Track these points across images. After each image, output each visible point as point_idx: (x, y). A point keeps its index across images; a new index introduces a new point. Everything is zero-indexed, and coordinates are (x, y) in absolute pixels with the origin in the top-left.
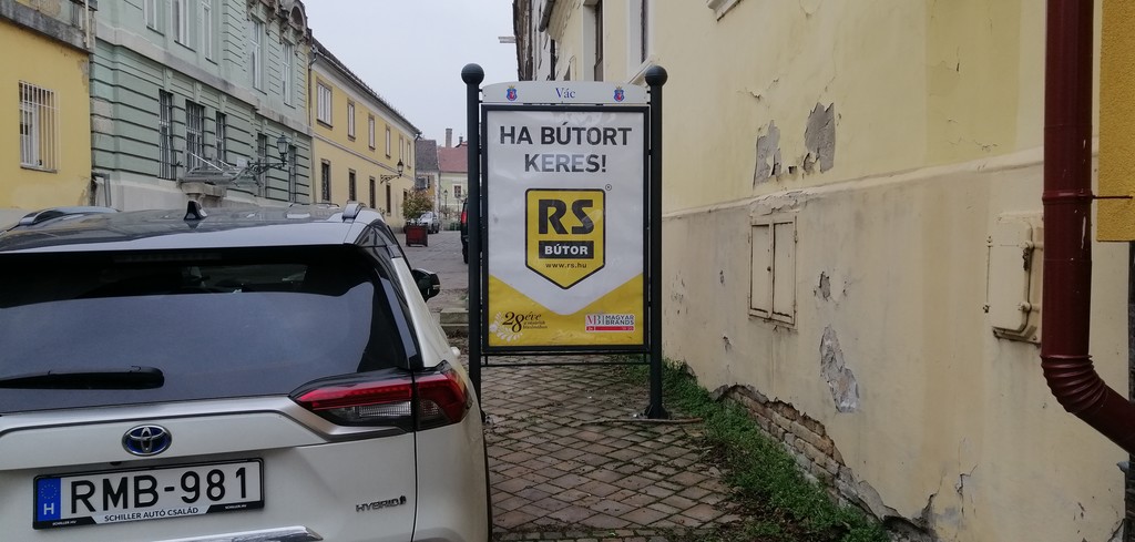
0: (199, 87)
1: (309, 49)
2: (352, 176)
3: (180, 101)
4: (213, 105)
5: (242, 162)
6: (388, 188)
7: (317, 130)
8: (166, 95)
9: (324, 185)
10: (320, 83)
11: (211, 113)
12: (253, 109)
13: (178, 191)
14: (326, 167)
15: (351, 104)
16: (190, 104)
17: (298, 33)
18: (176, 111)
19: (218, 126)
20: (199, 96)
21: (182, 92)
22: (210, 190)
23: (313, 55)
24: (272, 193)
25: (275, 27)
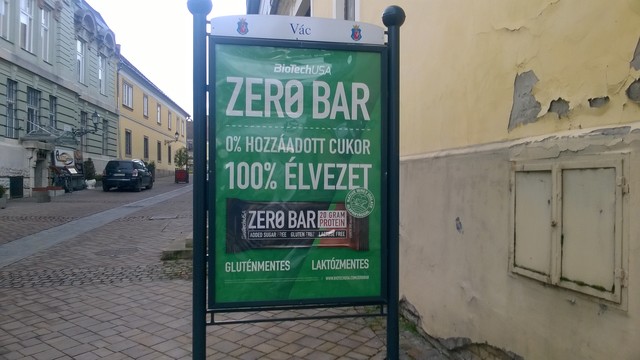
0: (37, 78)
1: (117, 61)
2: (146, 140)
3: (22, 87)
4: (47, 91)
5: (68, 128)
6: (169, 148)
7: (122, 111)
8: (12, 83)
9: (127, 145)
10: (125, 82)
11: (45, 96)
12: (77, 95)
13: (20, 146)
14: (128, 134)
15: (145, 96)
16: (30, 89)
17: (110, 50)
18: (19, 93)
19: (51, 105)
20: (36, 84)
21: (24, 82)
22: (43, 146)
23: (119, 65)
24: (90, 149)
25: (94, 46)
